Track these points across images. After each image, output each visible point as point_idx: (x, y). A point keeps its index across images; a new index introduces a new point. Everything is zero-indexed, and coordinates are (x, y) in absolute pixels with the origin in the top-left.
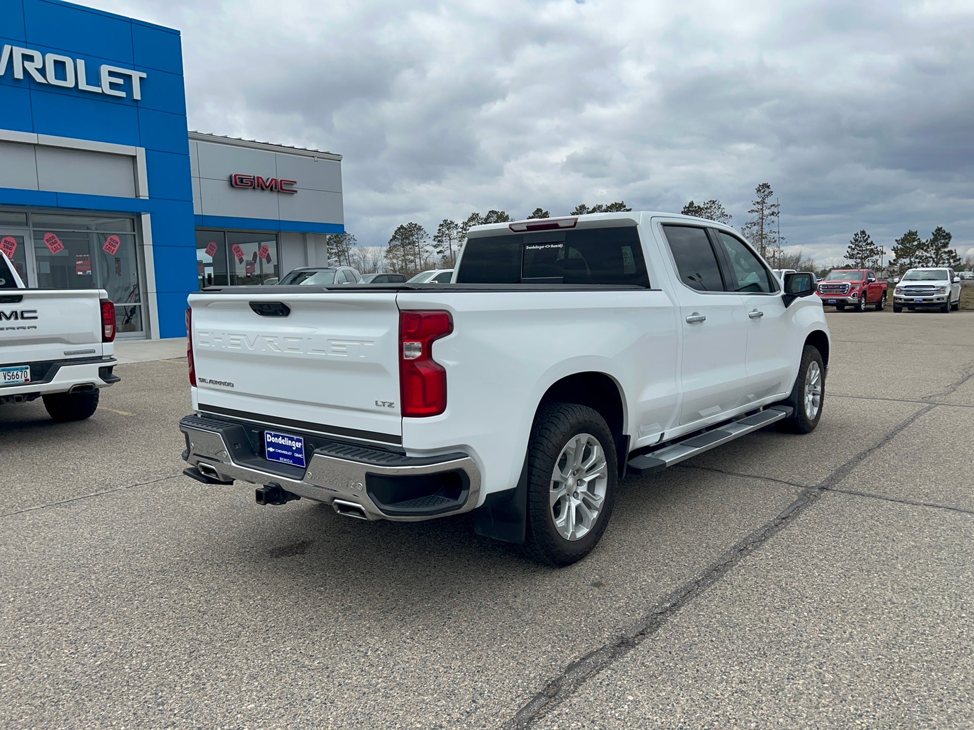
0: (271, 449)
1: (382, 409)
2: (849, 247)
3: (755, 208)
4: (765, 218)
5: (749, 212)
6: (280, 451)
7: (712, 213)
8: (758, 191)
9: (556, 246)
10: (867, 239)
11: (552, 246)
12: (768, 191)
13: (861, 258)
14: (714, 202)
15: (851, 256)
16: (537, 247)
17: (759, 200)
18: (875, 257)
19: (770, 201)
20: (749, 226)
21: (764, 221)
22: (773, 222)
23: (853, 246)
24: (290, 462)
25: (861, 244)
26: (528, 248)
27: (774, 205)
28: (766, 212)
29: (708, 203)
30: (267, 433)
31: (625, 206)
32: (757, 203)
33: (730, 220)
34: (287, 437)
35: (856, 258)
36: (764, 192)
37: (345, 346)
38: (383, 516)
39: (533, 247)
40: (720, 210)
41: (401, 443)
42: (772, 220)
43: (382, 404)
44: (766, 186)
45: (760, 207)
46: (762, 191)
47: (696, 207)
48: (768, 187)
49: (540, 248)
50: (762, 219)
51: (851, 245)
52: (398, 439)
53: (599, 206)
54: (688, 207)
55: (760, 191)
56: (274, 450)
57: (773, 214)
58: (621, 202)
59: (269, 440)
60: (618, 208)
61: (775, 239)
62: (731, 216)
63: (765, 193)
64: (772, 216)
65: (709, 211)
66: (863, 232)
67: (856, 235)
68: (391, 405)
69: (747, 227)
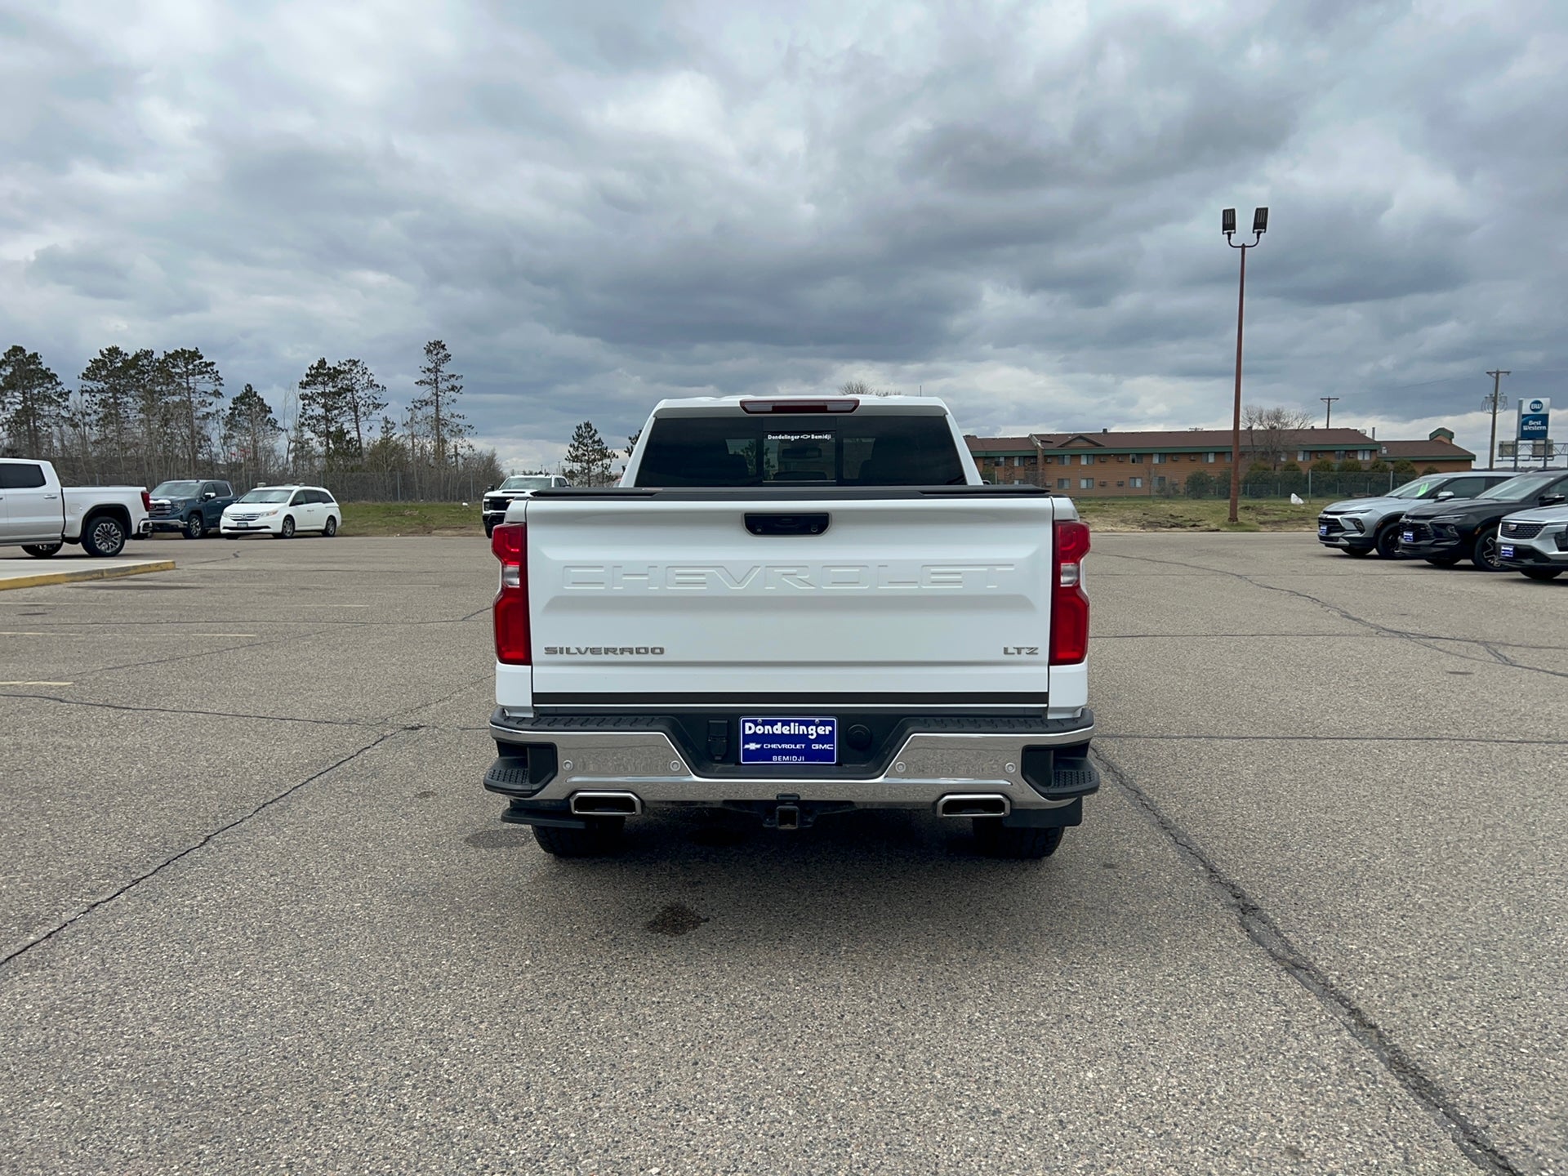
0: (753, 746)
1: (1016, 657)
2: (571, 446)
3: (423, 377)
4: (442, 394)
5: (417, 383)
6: (774, 746)
7: (354, 381)
8: (428, 352)
9: (820, 437)
10: (594, 435)
11: (813, 437)
12: (442, 353)
13: (588, 462)
14: (355, 363)
15: (576, 459)
16: (786, 437)
17: (431, 366)
18: (606, 461)
19: (447, 369)
20: (418, 405)
21: (440, 398)
22: (454, 401)
23: (576, 444)
24: (801, 760)
25: (585, 441)
26: (770, 437)
27: (453, 376)
28: (443, 386)
29: (345, 364)
30: (744, 722)
31: (201, 357)
32: (428, 370)
33: (383, 393)
34: (795, 721)
35: (581, 461)
36: (438, 354)
37: (959, 573)
38: (1045, 804)
39: (780, 437)
40: (366, 377)
41: (1047, 702)
42: (453, 398)
43: (1016, 651)
44: (439, 345)
45: (432, 376)
46: (435, 352)
47: (329, 369)
48: (443, 347)
49: (793, 438)
50: (438, 396)
51: (572, 443)
52: (1043, 697)
53: (147, 352)
54: (317, 368)
55: (432, 352)
56: (759, 746)
57: (453, 388)
58: (192, 350)
59: (747, 732)
60: (188, 359)
61: (460, 427)
62: (384, 388)
63: (439, 356)
64: (452, 392)
65: (349, 376)
66: (588, 425)
67: (579, 428)
68: (1033, 651)
69: (415, 407)
